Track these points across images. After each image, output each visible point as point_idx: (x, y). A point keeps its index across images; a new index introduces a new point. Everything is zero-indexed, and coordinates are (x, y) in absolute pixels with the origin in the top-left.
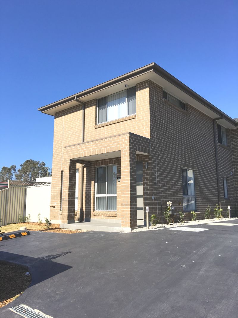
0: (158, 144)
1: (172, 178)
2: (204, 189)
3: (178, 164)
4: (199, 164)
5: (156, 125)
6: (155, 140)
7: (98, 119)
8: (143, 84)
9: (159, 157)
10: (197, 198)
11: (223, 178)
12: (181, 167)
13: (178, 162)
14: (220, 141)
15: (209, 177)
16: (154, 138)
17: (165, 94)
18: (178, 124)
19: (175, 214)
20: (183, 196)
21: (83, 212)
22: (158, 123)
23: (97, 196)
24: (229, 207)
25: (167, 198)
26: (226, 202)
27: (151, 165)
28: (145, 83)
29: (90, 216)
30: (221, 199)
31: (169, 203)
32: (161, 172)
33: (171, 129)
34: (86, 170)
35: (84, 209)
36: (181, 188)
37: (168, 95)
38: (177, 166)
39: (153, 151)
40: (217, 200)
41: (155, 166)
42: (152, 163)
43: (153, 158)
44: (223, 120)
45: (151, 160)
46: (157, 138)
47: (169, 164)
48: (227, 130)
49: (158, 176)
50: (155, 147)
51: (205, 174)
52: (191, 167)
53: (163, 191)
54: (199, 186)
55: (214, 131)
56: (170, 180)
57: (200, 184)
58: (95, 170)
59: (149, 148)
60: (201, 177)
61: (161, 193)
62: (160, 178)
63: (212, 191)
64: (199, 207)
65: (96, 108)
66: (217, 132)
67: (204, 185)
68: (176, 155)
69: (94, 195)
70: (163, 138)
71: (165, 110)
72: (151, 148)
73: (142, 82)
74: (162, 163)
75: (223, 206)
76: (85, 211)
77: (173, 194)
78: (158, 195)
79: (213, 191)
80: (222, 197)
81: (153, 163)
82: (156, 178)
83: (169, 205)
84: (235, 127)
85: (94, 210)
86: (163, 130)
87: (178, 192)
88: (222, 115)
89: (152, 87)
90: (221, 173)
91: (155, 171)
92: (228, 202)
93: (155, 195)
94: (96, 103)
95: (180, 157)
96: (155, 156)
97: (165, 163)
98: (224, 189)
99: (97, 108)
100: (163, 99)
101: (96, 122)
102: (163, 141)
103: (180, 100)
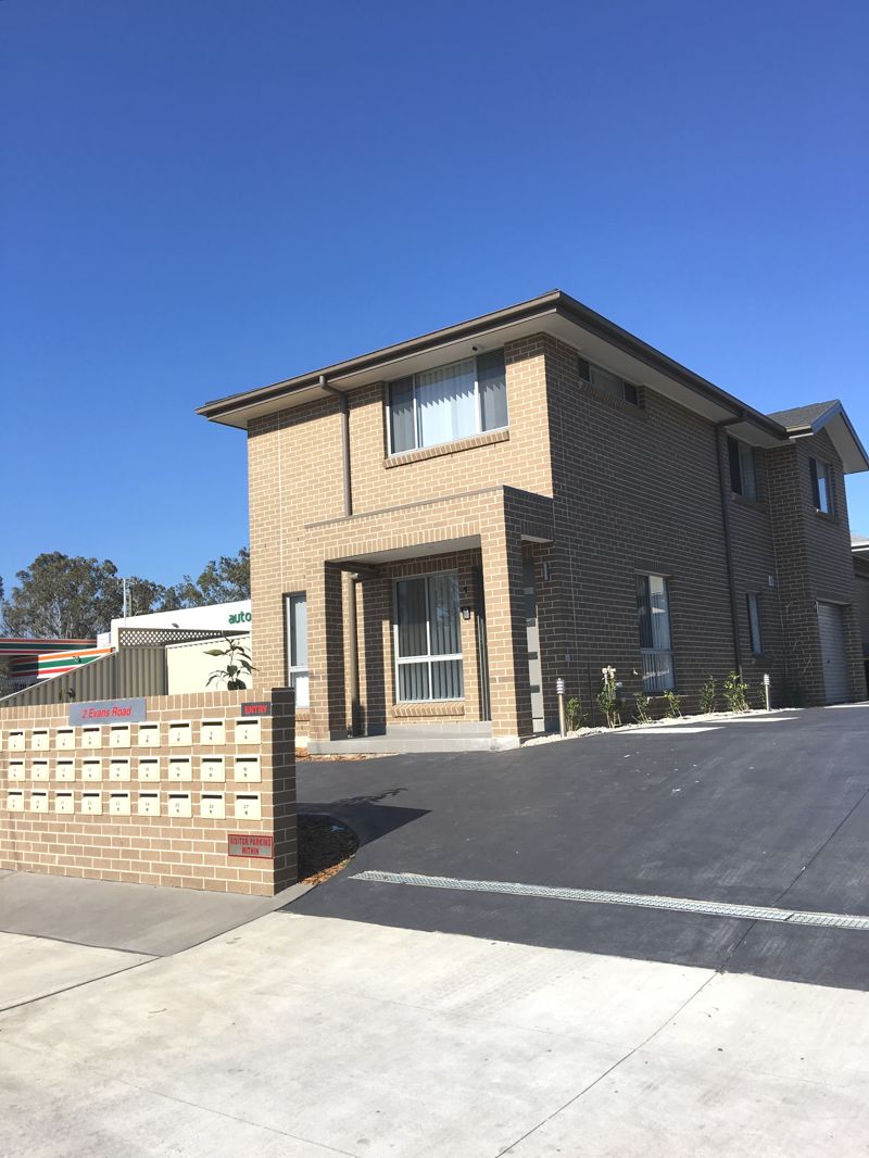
0: (573, 509)
1: (611, 603)
2: (696, 628)
3: (626, 564)
4: (679, 558)
5: (566, 457)
6: (564, 500)
7: (392, 441)
8: (525, 343)
9: (575, 547)
10: (680, 655)
11: (747, 595)
12: (632, 570)
13: (624, 557)
14: (737, 488)
15: (707, 594)
16: (563, 494)
17: (584, 367)
18: (620, 448)
19: (624, 700)
20: (643, 652)
21: (362, 708)
22: (571, 453)
23: (400, 661)
24: (766, 679)
25: (604, 659)
26: (757, 665)
27: (560, 571)
28: (531, 341)
29: (385, 719)
30: (744, 657)
31: (609, 671)
32: (584, 586)
33: (604, 465)
34: (364, 590)
35: (363, 700)
36: (634, 629)
37: (591, 368)
38: (622, 568)
39: (562, 532)
40: (730, 661)
41: (569, 572)
42: (559, 564)
43: (562, 551)
44: (745, 425)
45: (559, 557)
46: (569, 495)
47: (602, 565)
48: (756, 451)
49: (576, 598)
50: (565, 520)
51: (699, 587)
52: (658, 569)
53: (590, 639)
54: (681, 622)
55: (718, 459)
56: (607, 608)
57: (683, 616)
58: (391, 588)
59: (552, 523)
60: (687, 596)
61: (587, 645)
62: (582, 606)
63: (716, 635)
64: (683, 682)
65: (384, 410)
66: (728, 461)
67: (695, 618)
68: (619, 539)
69: (393, 658)
70: (584, 494)
71: (587, 412)
72: (558, 524)
73: (522, 339)
74: (585, 562)
75: (748, 676)
76: (366, 705)
77: (617, 646)
78: (581, 651)
79: (721, 635)
80: (744, 651)
81: (564, 565)
82: (571, 605)
83: (609, 676)
84: (777, 441)
85: (394, 701)
86: (583, 469)
87: (628, 641)
88: (742, 412)
89: (551, 354)
90: (740, 581)
91: (569, 585)
92: (764, 666)
93: (571, 651)
94: (383, 392)
95: (631, 542)
96: (567, 546)
97: (594, 564)
98: (750, 627)
99: (388, 408)
100: (581, 384)
101: (386, 449)
102: (587, 500)
103: (624, 377)
